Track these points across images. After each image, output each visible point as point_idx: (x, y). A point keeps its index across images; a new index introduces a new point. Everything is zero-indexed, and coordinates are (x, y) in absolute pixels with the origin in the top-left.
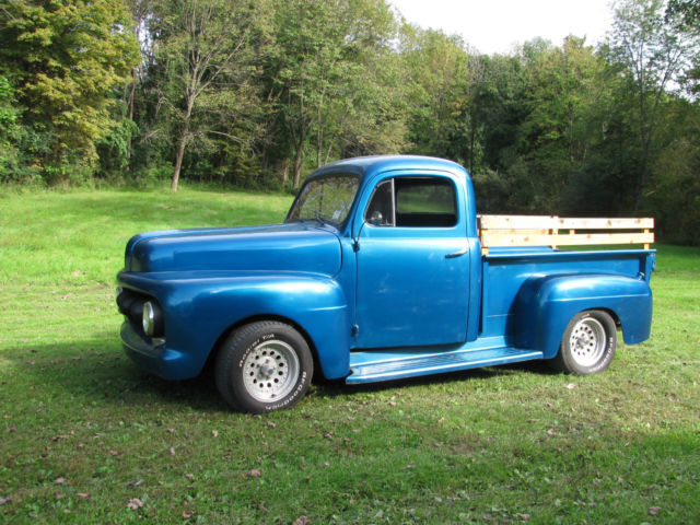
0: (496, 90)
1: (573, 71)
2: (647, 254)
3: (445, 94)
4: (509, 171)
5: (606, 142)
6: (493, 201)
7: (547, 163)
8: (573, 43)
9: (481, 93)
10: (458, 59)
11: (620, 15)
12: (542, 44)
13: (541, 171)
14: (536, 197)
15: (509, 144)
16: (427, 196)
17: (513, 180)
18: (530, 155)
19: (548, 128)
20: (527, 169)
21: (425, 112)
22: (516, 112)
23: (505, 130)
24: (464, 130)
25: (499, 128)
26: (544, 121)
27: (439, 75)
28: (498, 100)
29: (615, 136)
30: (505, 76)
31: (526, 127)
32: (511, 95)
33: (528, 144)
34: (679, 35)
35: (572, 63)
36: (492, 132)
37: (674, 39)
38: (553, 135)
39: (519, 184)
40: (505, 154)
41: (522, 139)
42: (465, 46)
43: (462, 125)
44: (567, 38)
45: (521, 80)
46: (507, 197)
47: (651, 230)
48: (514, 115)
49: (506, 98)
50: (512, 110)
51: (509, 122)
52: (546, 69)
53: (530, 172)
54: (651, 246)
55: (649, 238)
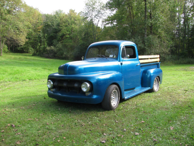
0: (51, 24)
1: (73, 19)
2: (159, 63)
3: (36, 25)
4: (56, 46)
5: (84, 38)
6: (52, 54)
7: (67, 44)
8: (72, 11)
9: (46, 24)
10: (39, 15)
11: (86, 5)
12: (61, 11)
13: (65, 46)
14: (65, 53)
15: (55, 39)
16: (32, 54)
17: (58, 49)
18: (62, 42)
19: (67, 34)
20: (62, 45)
21: (31, 30)
22: (57, 30)
23: (53, 35)
24: (40, 35)
25: (52, 34)
26: (65, 32)
27: (34, 19)
28: (51, 26)
29: (87, 36)
30: (53, 20)
31: (60, 34)
32: (55, 25)
33: (60, 38)
34: (101, 10)
35: (72, 17)
36: (50, 35)
37: (100, 11)
38: (68, 36)
39: (60, 50)
40: (55, 41)
41: (59, 37)
42: (39, 11)
43: (40, 33)
44: (70, 10)
45: (57, 21)
46: (56, 53)
47: (159, 58)
48: (56, 31)
49: (53, 26)
50: (55, 29)
51: (54, 33)
52: (65, 18)
53: (62, 46)
54: (159, 61)
55: (158, 60)
